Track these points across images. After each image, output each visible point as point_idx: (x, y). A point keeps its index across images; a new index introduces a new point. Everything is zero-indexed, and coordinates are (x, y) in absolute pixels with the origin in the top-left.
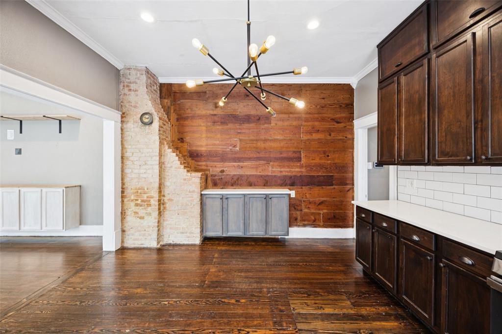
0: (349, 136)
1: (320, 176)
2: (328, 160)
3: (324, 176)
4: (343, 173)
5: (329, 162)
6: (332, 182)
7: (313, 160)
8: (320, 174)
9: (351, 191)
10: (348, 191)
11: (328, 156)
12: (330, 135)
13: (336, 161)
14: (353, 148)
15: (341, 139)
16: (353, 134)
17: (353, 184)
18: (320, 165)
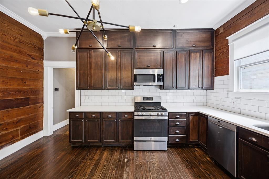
0: (40, 70)
1: (18, 99)
2: (25, 86)
3: (21, 99)
4: (37, 95)
5: (26, 87)
6: (28, 103)
7: (11, 85)
8: (18, 97)
9: (42, 107)
10: (40, 107)
11: (25, 83)
12: (27, 67)
13: (32, 87)
14: (43, 79)
15: (35, 71)
16: (43, 69)
17: (43, 102)
18: (19, 90)
